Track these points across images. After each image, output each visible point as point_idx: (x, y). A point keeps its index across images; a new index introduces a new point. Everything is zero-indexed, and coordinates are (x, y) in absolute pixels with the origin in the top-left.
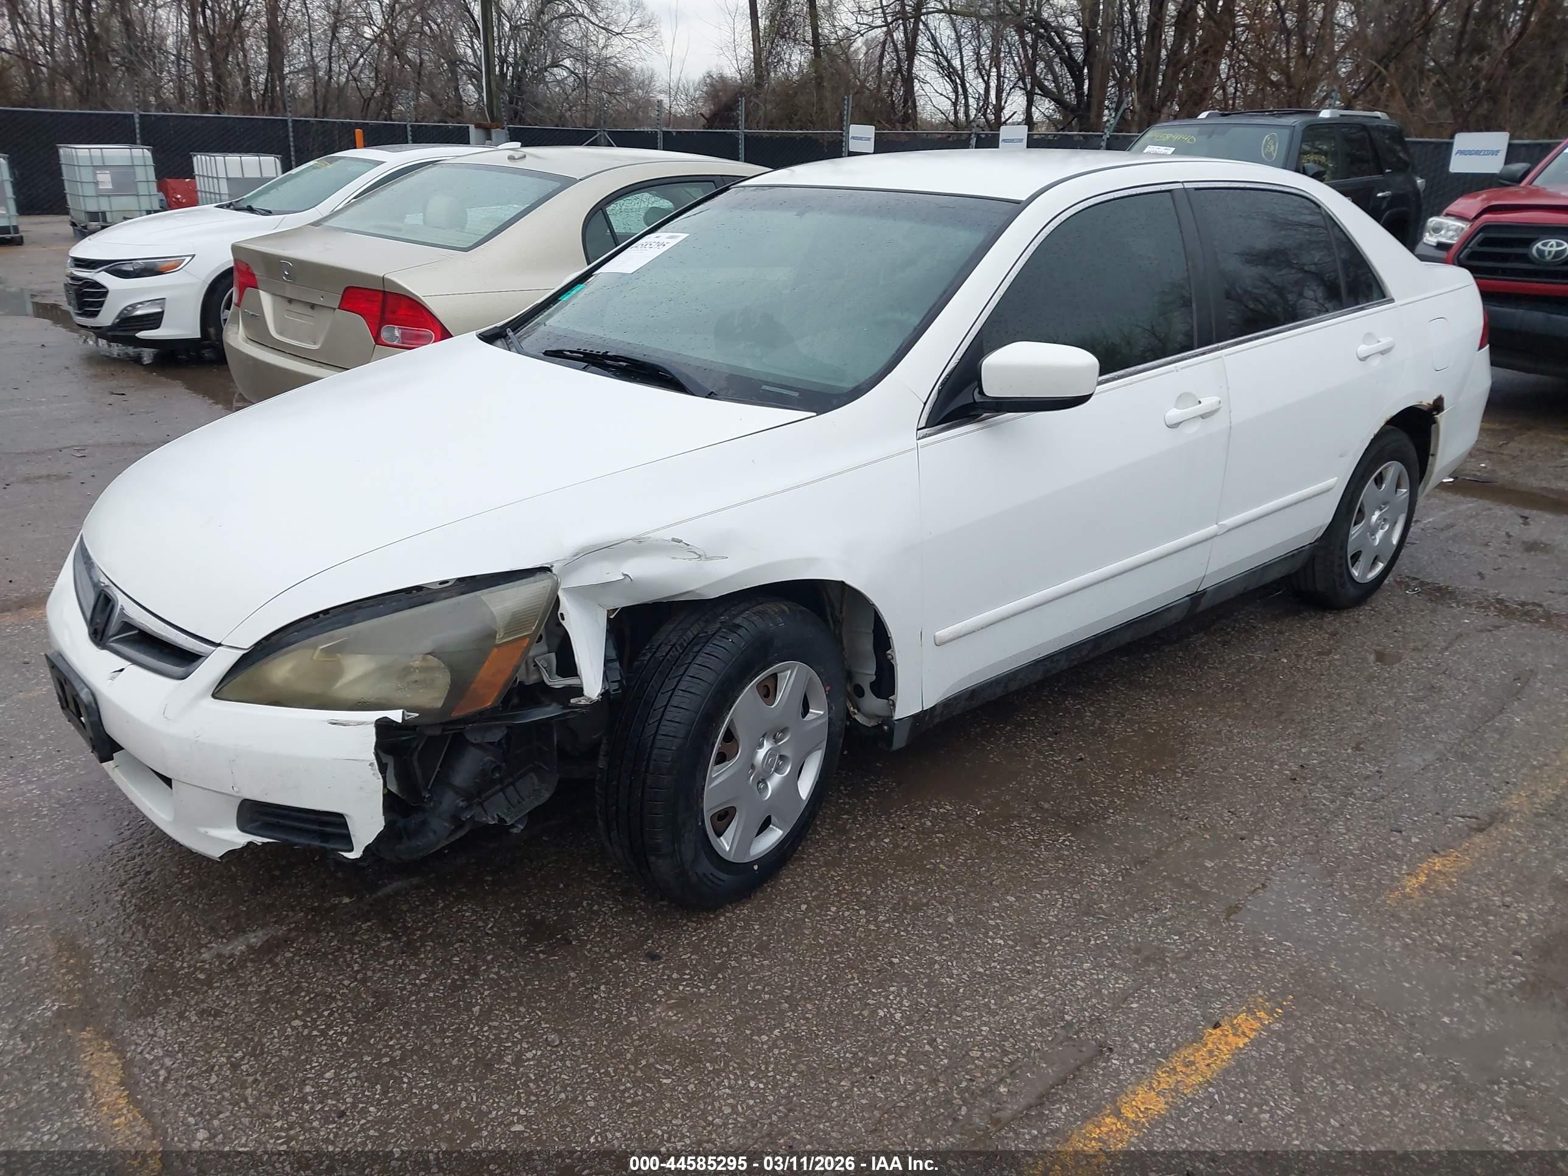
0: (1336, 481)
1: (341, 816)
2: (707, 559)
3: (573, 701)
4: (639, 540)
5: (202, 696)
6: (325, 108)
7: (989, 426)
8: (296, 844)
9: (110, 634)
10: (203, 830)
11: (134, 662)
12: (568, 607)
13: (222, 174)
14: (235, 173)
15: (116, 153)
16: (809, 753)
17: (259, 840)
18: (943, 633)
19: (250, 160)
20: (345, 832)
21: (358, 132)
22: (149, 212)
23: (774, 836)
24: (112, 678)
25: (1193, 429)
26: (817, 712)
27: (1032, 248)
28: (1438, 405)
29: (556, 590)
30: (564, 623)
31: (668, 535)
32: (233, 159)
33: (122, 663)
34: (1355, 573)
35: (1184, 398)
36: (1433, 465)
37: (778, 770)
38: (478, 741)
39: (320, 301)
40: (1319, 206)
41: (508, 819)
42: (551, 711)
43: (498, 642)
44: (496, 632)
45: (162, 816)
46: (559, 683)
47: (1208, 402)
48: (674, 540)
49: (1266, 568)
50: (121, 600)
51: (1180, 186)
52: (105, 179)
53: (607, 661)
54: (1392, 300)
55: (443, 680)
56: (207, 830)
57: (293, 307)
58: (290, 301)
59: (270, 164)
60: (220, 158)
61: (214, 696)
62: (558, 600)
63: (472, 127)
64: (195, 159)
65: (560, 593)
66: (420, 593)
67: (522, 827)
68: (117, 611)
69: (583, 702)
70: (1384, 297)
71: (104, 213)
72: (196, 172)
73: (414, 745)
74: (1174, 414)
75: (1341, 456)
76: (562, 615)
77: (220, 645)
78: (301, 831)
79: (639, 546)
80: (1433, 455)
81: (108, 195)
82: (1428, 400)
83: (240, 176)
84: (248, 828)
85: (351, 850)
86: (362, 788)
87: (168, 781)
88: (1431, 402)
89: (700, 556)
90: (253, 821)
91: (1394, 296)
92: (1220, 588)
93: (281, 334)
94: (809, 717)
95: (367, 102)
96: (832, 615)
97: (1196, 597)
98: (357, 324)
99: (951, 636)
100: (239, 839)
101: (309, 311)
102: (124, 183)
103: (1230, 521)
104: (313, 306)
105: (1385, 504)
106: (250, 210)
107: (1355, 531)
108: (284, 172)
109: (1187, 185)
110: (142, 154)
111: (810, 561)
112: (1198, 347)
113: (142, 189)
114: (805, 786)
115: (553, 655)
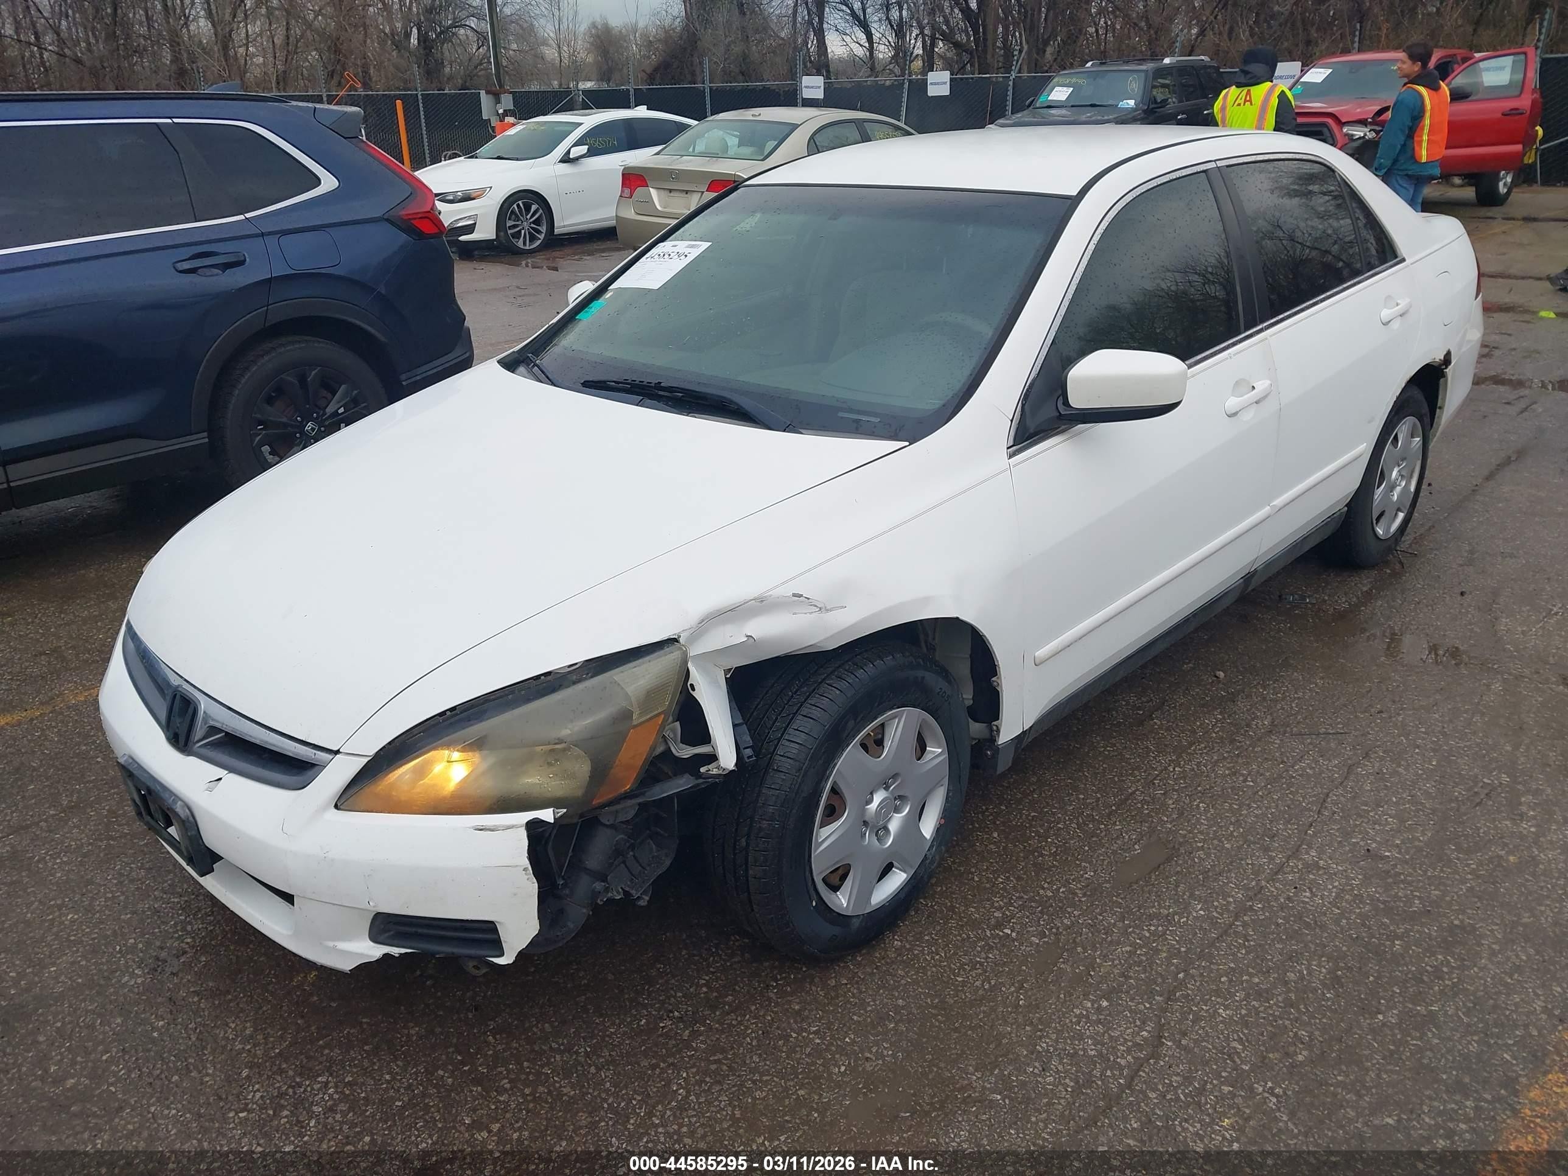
0: (1364, 448)
1: (492, 922)
2: (827, 610)
3: (703, 770)
4: (761, 600)
5: (324, 809)
7: (1071, 437)
8: (439, 953)
9: (196, 739)
10: (331, 944)
11: (231, 770)
12: (697, 677)
16: (929, 793)
17: (396, 951)
18: (1041, 653)
20: (495, 936)
23: (897, 879)
24: (210, 790)
25: (1247, 416)
26: (936, 751)
27: (1092, 247)
28: (1447, 360)
29: (686, 663)
30: (694, 694)
31: (787, 591)
33: (221, 772)
34: (1380, 531)
35: (1242, 385)
36: (1440, 418)
37: (897, 810)
38: (611, 822)
40: (1333, 171)
41: (633, 892)
42: (682, 783)
43: (635, 723)
44: (632, 713)
45: (277, 928)
46: (686, 752)
47: (1262, 385)
48: (794, 595)
49: (1305, 539)
50: (204, 704)
51: (1212, 165)
53: (735, 726)
54: (1404, 260)
55: (582, 768)
56: (336, 944)
61: (336, 807)
62: (688, 669)
65: (690, 665)
66: (549, 678)
67: (647, 898)
68: (201, 713)
69: (715, 772)
70: (1396, 257)
73: (547, 835)
74: (1233, 403)
75: (1369, 422)
76: (692, 685)
77: (337, 752)
78: (442, 939)
79: (762, 605)
80: (1440, 408)
82: (1440, 356)
84: (382, 938)
85: (502, 955)
86: (515, 895)
87: (289, 898)
88: (1442, 358)
89: (820, 609)
90: (385, 931)
91: (1404, 255)
92: (1268, 565)
94: (927, 757)
96: (926, 642)
97: (1248, 578)
99: (1050, 655)
100: (375, 951)
103: (1279, 502)
105: (1403, 459)
107: (1379, 492)
109: (1220, 164)
111: (926, 600)
112: (1245, 332)
114: (928, 827)
115: (678, 724)
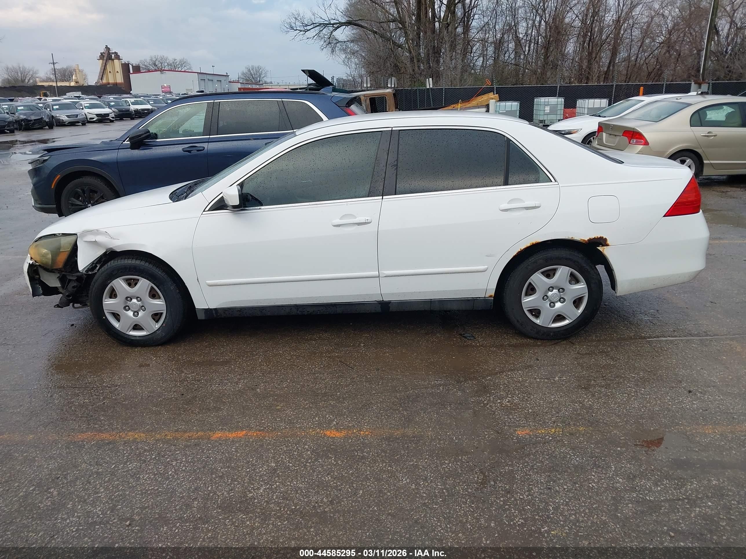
4: (97, 231)
6: (630, 78)
13: (586, 107)
14: (591, 106)
15: (553, 100)
19: (597, 101)
21: (642, 88)
22: (559, 120)
32: (591, 101)
39: (618, 134)
52: (547, 109)
57: (611, 136)
58: (610, 134)
59: (604, 102)
60: (587, 101)
63: (693, 83)
64: (578, 102)
65: (77, 242)
71: (545, 120)
72: (577, 106)
81: (547, 114)
83: (592, 107)
93: (606, 142)
95: (649, 74)
98: (626, 139)
101: (614, 137)
102: (554, 111)
104: (616, 136)
106: (599, 116)
108: (609, 106)
110: (561, 100)
113: (559, 112)
